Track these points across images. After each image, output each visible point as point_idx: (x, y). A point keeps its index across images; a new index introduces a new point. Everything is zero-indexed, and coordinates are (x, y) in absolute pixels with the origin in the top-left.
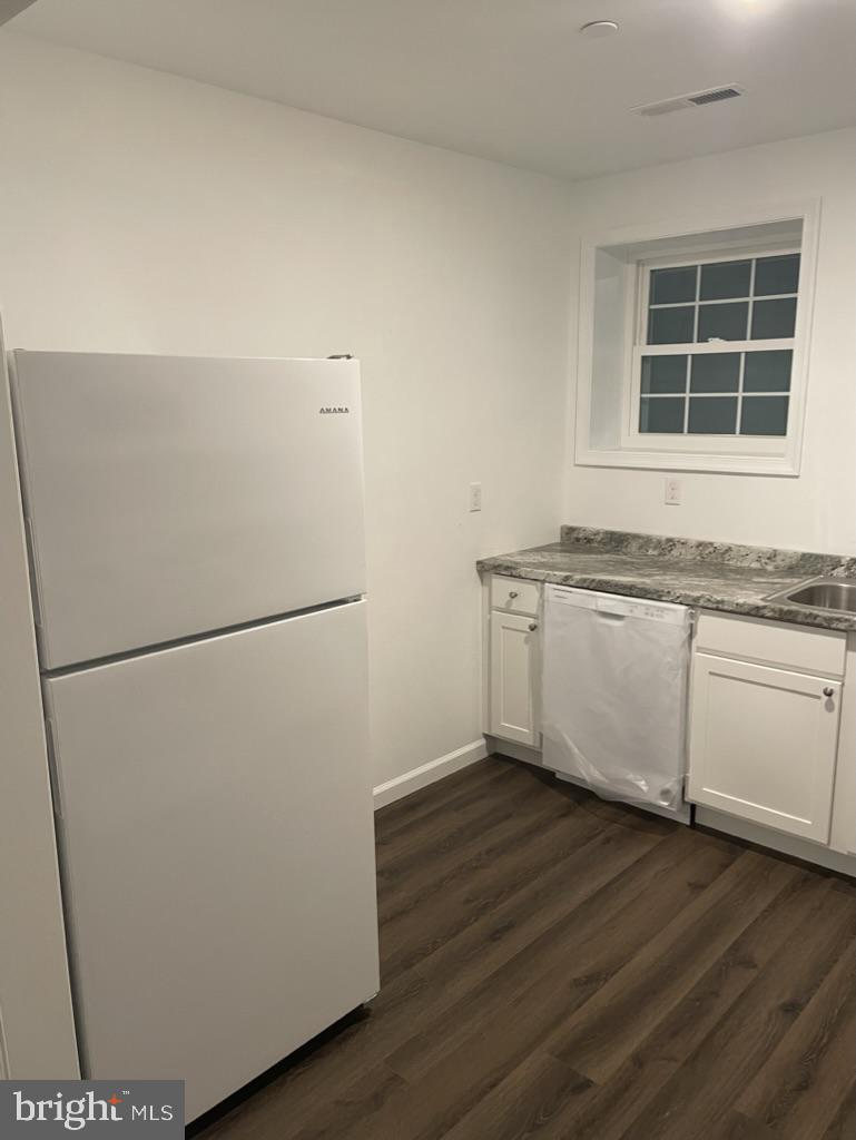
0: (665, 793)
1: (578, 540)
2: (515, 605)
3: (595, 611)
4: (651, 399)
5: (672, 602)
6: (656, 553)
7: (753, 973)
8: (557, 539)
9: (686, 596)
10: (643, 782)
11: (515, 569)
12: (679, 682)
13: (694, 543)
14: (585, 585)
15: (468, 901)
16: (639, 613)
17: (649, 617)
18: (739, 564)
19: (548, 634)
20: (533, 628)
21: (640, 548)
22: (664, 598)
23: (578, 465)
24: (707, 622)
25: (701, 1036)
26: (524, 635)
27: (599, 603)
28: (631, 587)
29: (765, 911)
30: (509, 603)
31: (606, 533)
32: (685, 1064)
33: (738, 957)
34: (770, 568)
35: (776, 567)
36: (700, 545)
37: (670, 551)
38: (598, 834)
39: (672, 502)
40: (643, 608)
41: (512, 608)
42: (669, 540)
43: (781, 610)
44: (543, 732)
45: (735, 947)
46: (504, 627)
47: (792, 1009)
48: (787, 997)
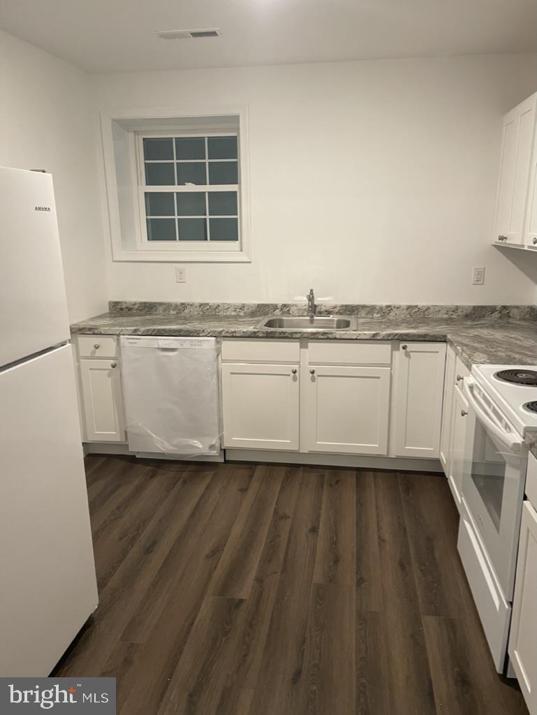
0: (212, 447)
1: (122, 309)
2: (98, 353)
3: (158, 348)
4: (152, 219)
5: (206, 336)
6: (175, 312)
7: (289, 521)
8: (107, 310)
9: (214, 332)
10: (199, 444)
11: (96, 329)
12: (215, 381)
13: (198, 305)
14: (149, 333)
15: (121, 539)
16: (187, 345)
17: (193, 347)
18: (225, 314)
19: (126, 368)
20: (114, 366)
21: (164, 311)
22: (201, 335)
23: (115, 261)
24: (227, 345)
25: (282, 557)
26: (107, 372)
27: (160, 343)
28: (179, 331)
29: (280, 491)
30: (93, 353)
31: (141, 303)
32: (282, 572)
33: (279, 517)
34: (242, 314)
35: (245, 313)
36: (201, 305)
37: (183, 311)
38: (178, 481)
39: (181, 281)
40: (189, 342)
41: (96, 355)
42: (182, 304)
43: (267, 332)
44: (128, 430)
45: (276, 512)
46: (90, 369)
47: (314, 530)
48: (309, 526)
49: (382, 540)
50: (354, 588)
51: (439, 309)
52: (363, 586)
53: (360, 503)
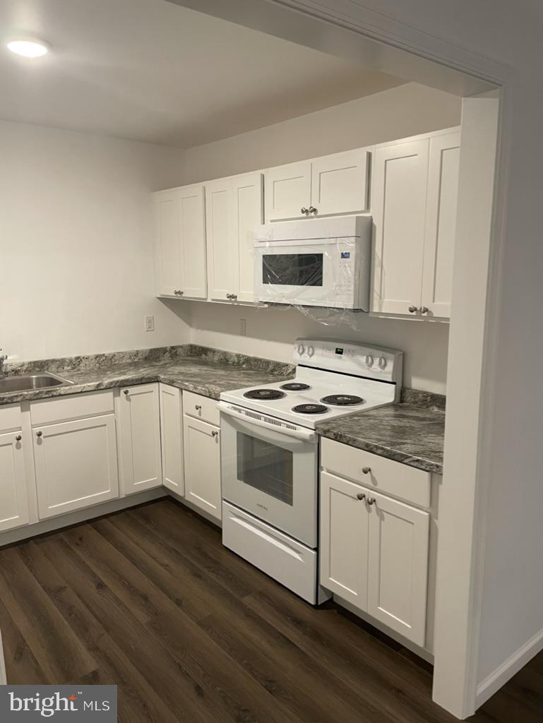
33: (54, 591)
45: (46, 589)
47: (100, 586)
48: (94, 586)
49: (166, 566)
50: (178, 609)
51: (122, 355)
52: (183, 604)
53: (122, 548)
